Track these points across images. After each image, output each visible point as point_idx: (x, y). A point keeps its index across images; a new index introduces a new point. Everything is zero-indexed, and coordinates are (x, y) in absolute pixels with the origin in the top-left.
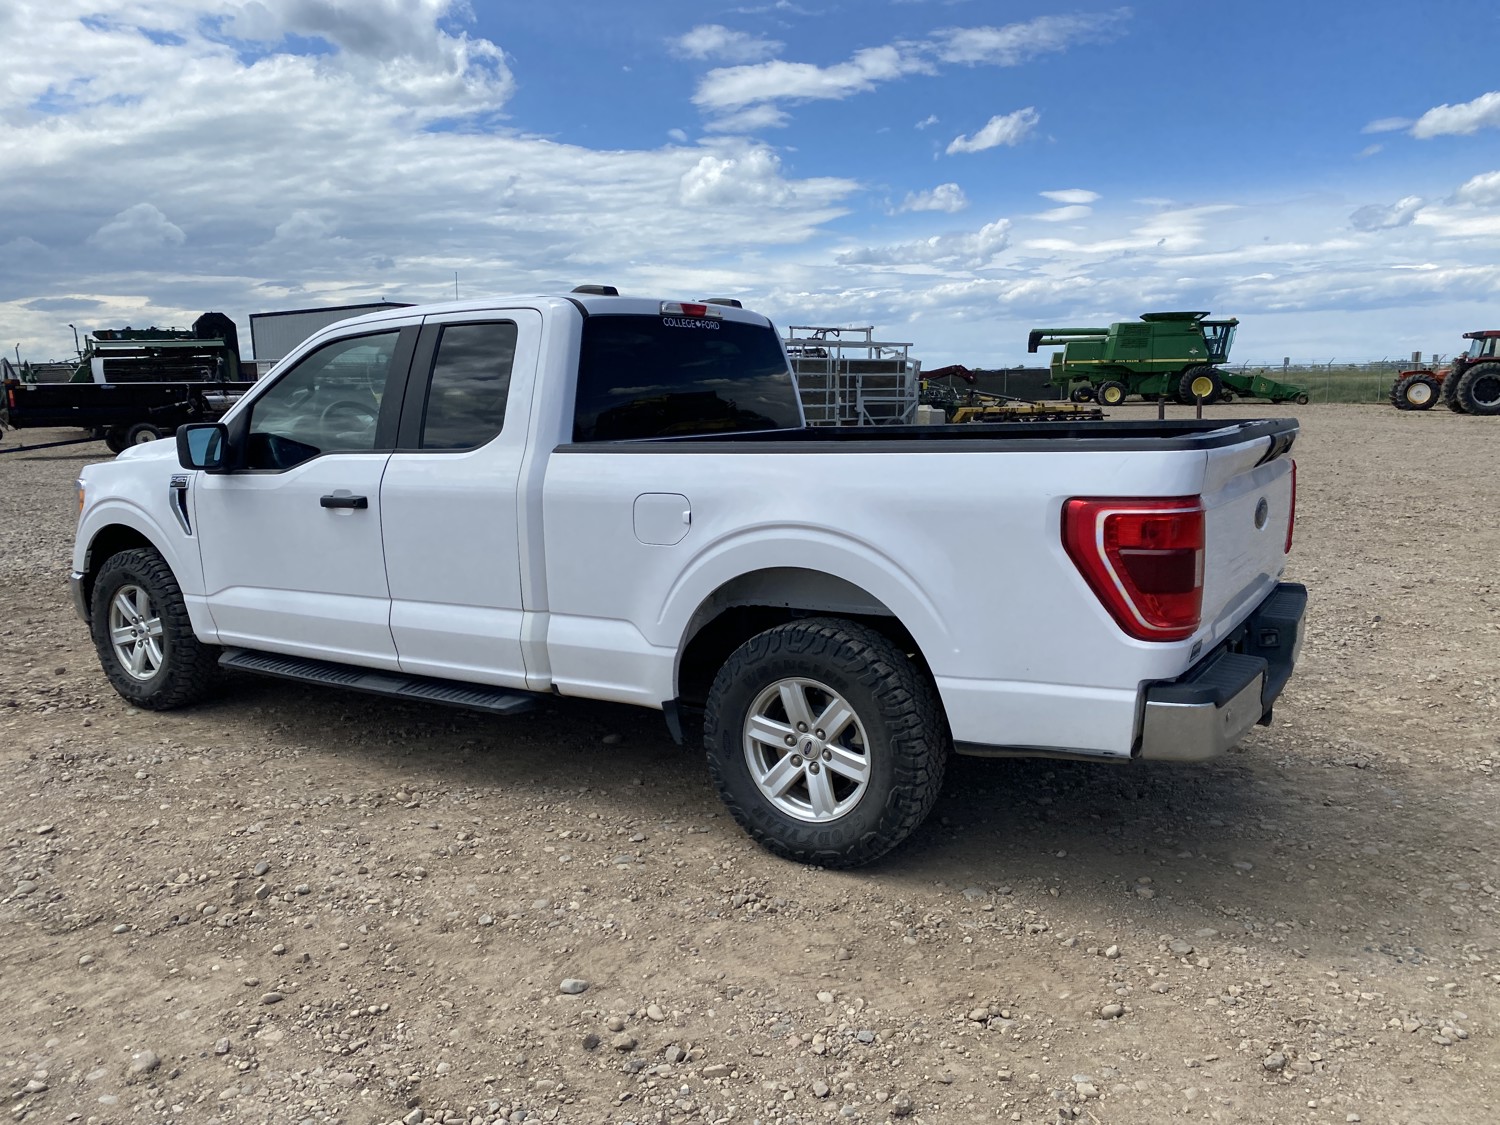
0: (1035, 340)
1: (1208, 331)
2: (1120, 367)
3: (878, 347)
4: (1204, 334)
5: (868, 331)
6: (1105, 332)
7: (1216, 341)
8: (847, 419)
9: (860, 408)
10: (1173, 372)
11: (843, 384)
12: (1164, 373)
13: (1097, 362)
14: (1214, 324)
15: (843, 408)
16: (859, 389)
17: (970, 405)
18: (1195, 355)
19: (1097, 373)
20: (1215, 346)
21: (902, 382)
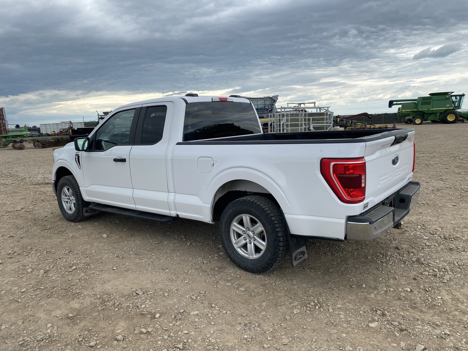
0: (391, 104)
1: (454, 98)
2: (421, 111)
3: (320, 108)
4: (452, 99)
5: (314, 103)
6: (415, 100)
7: (456, 102)
9: (311, 128)
10: (440, 113)
11: (305, 120)
12: (437, 113)
13: (412, 110)
14: (456, 96)
15: (305, 128)
16: (311, 122)
17: (351, 126)
18: (448, 107)
19: (413, 114)
20: (457, 103)
21: (327, 119)
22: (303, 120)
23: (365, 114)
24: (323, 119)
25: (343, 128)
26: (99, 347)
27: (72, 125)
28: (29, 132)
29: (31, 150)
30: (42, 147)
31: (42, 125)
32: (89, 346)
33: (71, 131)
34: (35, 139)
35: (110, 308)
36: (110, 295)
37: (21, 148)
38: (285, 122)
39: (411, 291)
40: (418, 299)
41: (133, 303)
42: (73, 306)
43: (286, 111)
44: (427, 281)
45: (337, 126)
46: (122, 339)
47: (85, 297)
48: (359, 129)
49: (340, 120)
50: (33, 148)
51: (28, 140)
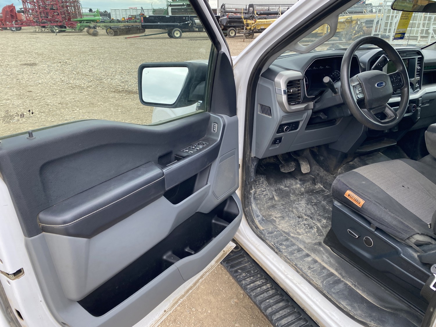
8: (424, 35)
9: (431, 31)
15: (422, 31)
27: (144, 12)
28: (101, 17)
29: (104, 37)
30: (115, 34)
33: (142, 19)
34: (108, 25)
37: (95, 34)
50: (106, 35)
51: (101, 26)
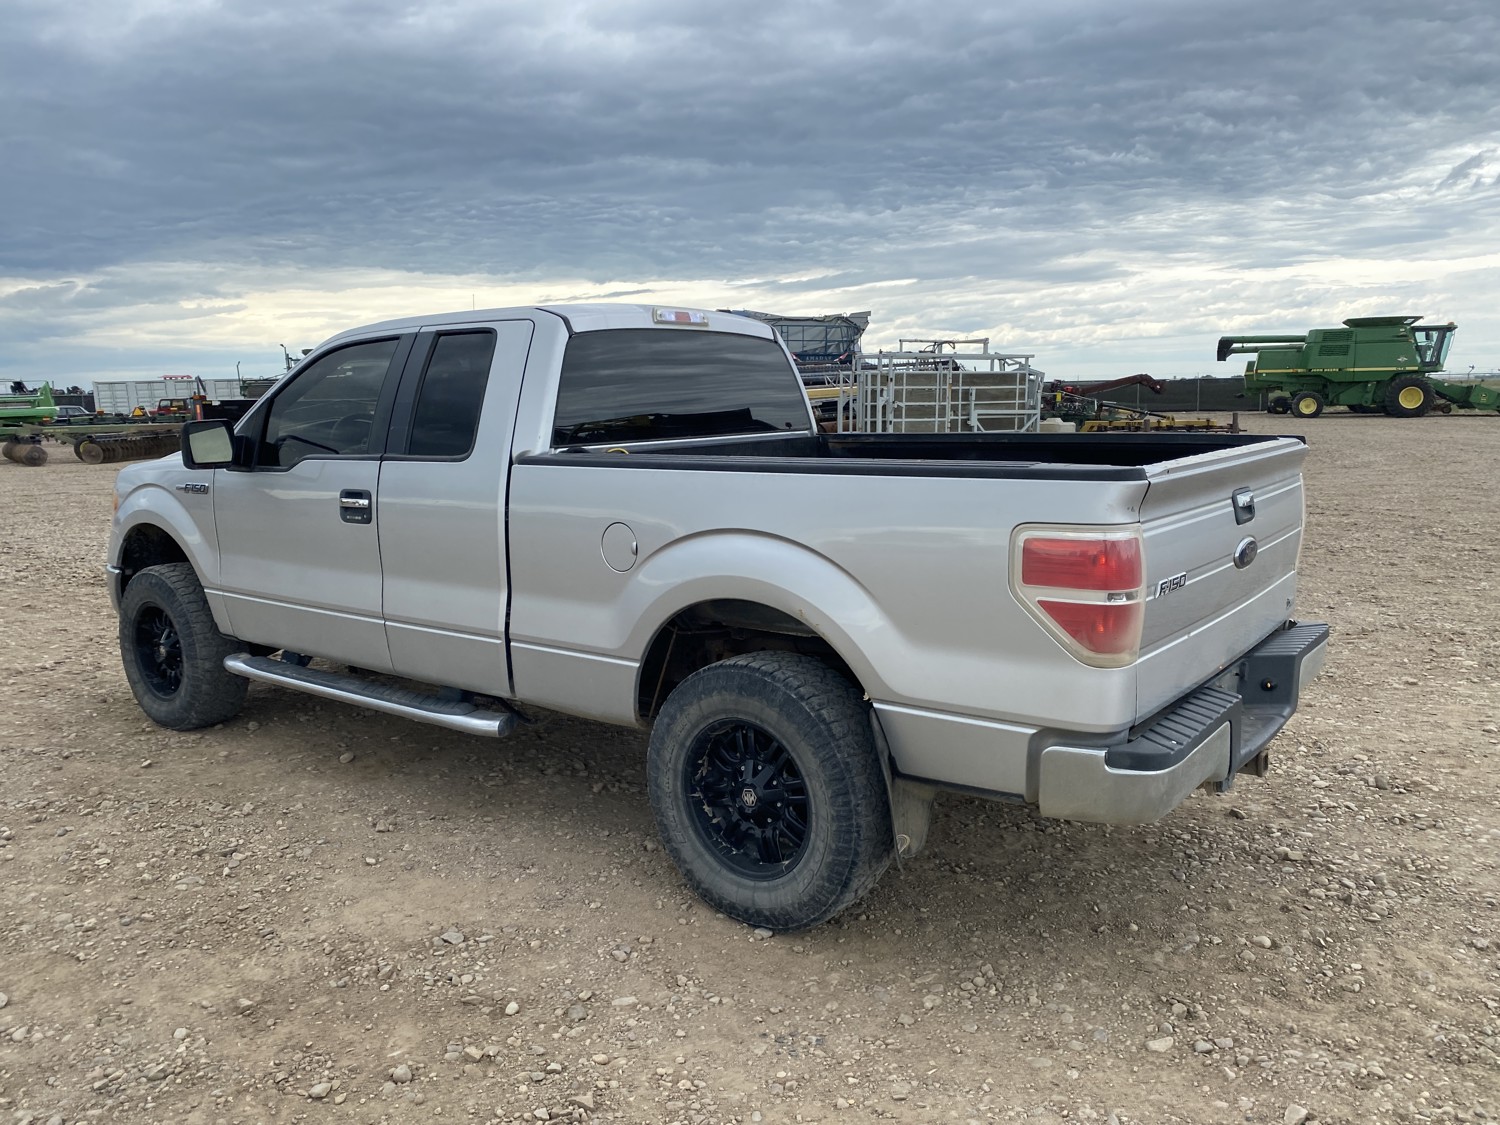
0: (1225, 348)
4: (1415, 340)
5: (985, 342)
6: (1302, 339)
7: (1429, 348)
8: (959, 432)
9: (974, 421)
10: (1378, 382)
11: (955, 396)
12: (1368, 382)
13: (1291, 371)
14: (1427, 330)
15: (954, 422)
16: (973, 403)
17: (1097, 418)
18: (1404, 363)
19: (1291, 383)
20: (1429, 353)
21: (1022, 395)
22: (949, 394)
23: (1143, 380)
24: (1010, 395)
25: (1073, 423)
26: (339, 1099)
27: (205, 390)
28: (57, 408)
29: (67, 467)
30: (104, 458)
31: (99, 383)
32: (310, 1096)
33: (198, 411)
34: (83, 431)
35: (366, 983)
36: (362, 943)
37: (35, 460)
38: (892, 399)
39: (1275, 946)
40: (1294, 969)
41: (434, 968)
42: (249, 975)
43: (895, 365)
44: (1320, 915)
45: (1054, 416)
46: (410, 1076)
47: (286, 948)
48: (1123, 428)
49: (1064, 397)
50: (74, 462)
51: (57, 436)
